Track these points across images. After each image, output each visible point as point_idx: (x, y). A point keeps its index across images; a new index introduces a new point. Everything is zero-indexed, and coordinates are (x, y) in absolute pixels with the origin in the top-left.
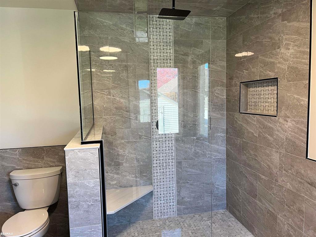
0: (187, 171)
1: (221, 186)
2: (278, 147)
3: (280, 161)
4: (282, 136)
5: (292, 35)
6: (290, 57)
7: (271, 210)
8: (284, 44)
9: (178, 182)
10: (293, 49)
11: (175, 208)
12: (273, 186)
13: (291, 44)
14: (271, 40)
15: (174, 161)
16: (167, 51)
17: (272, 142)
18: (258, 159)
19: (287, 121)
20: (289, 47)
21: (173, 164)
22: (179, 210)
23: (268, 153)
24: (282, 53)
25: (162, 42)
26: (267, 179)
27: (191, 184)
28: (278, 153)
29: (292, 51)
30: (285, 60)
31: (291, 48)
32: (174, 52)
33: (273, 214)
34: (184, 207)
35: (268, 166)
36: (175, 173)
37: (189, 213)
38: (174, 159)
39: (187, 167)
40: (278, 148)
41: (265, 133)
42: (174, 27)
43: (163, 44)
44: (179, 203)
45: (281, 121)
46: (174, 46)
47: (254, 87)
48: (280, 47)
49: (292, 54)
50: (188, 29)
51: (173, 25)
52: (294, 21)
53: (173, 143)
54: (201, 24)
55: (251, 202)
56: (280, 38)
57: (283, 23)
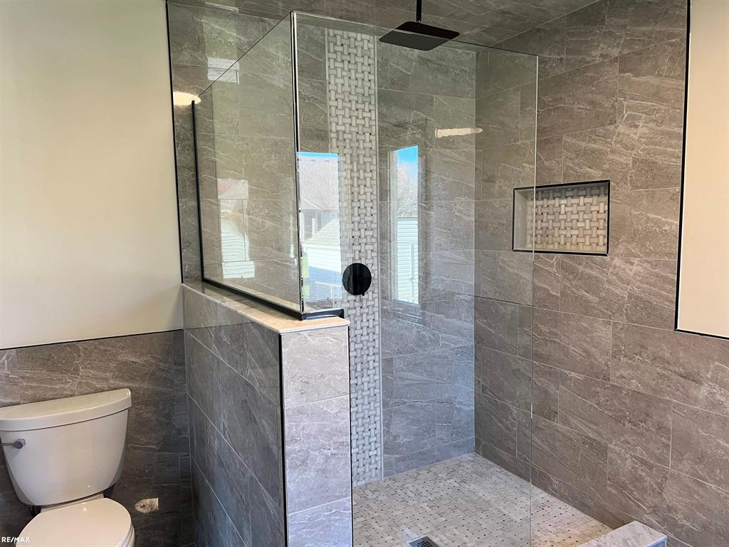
0: (402, 379)
1: (464, 405)
2: (610, 313)
3: (616, 340)
4: (621, 291)
5: (643, 101)
6: (640, 141)
7: (591, 435)
8: (625, 117)
9: (385, 404)
10: (646, 126)
11: (379, 462)
12: (599, 389)
13: (642, 116)
14: (594, 108)
15: (377, 359)
16: (365, 115)
17: (596, 306)
18: (561, 341)
19: (632, 264)
20: (638, 124)
21: (376, 364)
22: (387, 464)
23: (586, 328)
24: (619, 134)
25: (353, 92)
26: (581, 377)
27: (411, 406)
28: (609, 324)
29: (642, 130)
30: (626, 147)
31: (641, 124)
32: (379, 117)
33: (599, 443)
34: (397, 456)
35: (586, 351)
36: (379, 384)
37: (408, 468)
38: (379, 354)
39: (403, 370)
40: (610, 316)
41: (577, 290)
42: (378, 62)
43: (356, 98)
44: (388, 449)
45: (618, 264)
46: (378, 103)
47: (543, 199)
48: (615, 121)
49: (642, 136)
50: (406, 69)
51: (376, 58)
52: (648, 73)
53: (377, 319)
54: (430, 61)
55: (543, 427)
56: (616, 104)
57: (623, 77)
